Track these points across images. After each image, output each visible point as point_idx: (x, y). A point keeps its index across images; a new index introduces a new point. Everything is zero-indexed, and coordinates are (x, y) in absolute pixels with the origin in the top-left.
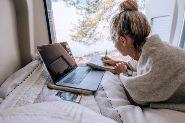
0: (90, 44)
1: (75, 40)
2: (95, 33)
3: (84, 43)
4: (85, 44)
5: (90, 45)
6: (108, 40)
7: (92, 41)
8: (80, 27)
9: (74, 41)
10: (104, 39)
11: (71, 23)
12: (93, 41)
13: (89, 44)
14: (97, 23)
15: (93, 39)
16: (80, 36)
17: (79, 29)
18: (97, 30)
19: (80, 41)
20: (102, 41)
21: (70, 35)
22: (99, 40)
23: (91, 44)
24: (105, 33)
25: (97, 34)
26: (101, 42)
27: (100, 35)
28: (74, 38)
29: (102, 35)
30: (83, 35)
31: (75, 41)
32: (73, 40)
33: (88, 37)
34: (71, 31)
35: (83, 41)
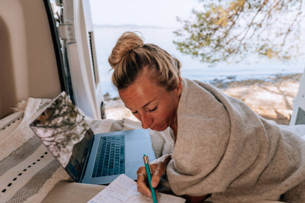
0: (216, 60)
1: (184, 50)
2: (227, 39)
3: (203, 58)
4: (205, 59)
5: (217, 62)
6: (258, 53)
7: (222, 54)
8: (195, 26)
9: (183, 52)
10: (247, 51)
11: (177, 17)
12: (224, 54)
13: (214, 61)
14: (236, 17)
15: (222, 50)
16: (195, 44)
17: (194, 29)
18: (234, 32)
19: (196, 54)
20: (242, 55)
21: (174, 42)
22: (237, 53)
23: (218, 60)
24: (251, 38)
25: (232, 39)
26: (241, 57)
27: (239, 42)
28: (183, 47)
29: (243, 42)
30: (201, 41)
31: (186, 52)
32: (181, 50)
33: (212, 47)
34: (176, 34)
35: (202, 55)
